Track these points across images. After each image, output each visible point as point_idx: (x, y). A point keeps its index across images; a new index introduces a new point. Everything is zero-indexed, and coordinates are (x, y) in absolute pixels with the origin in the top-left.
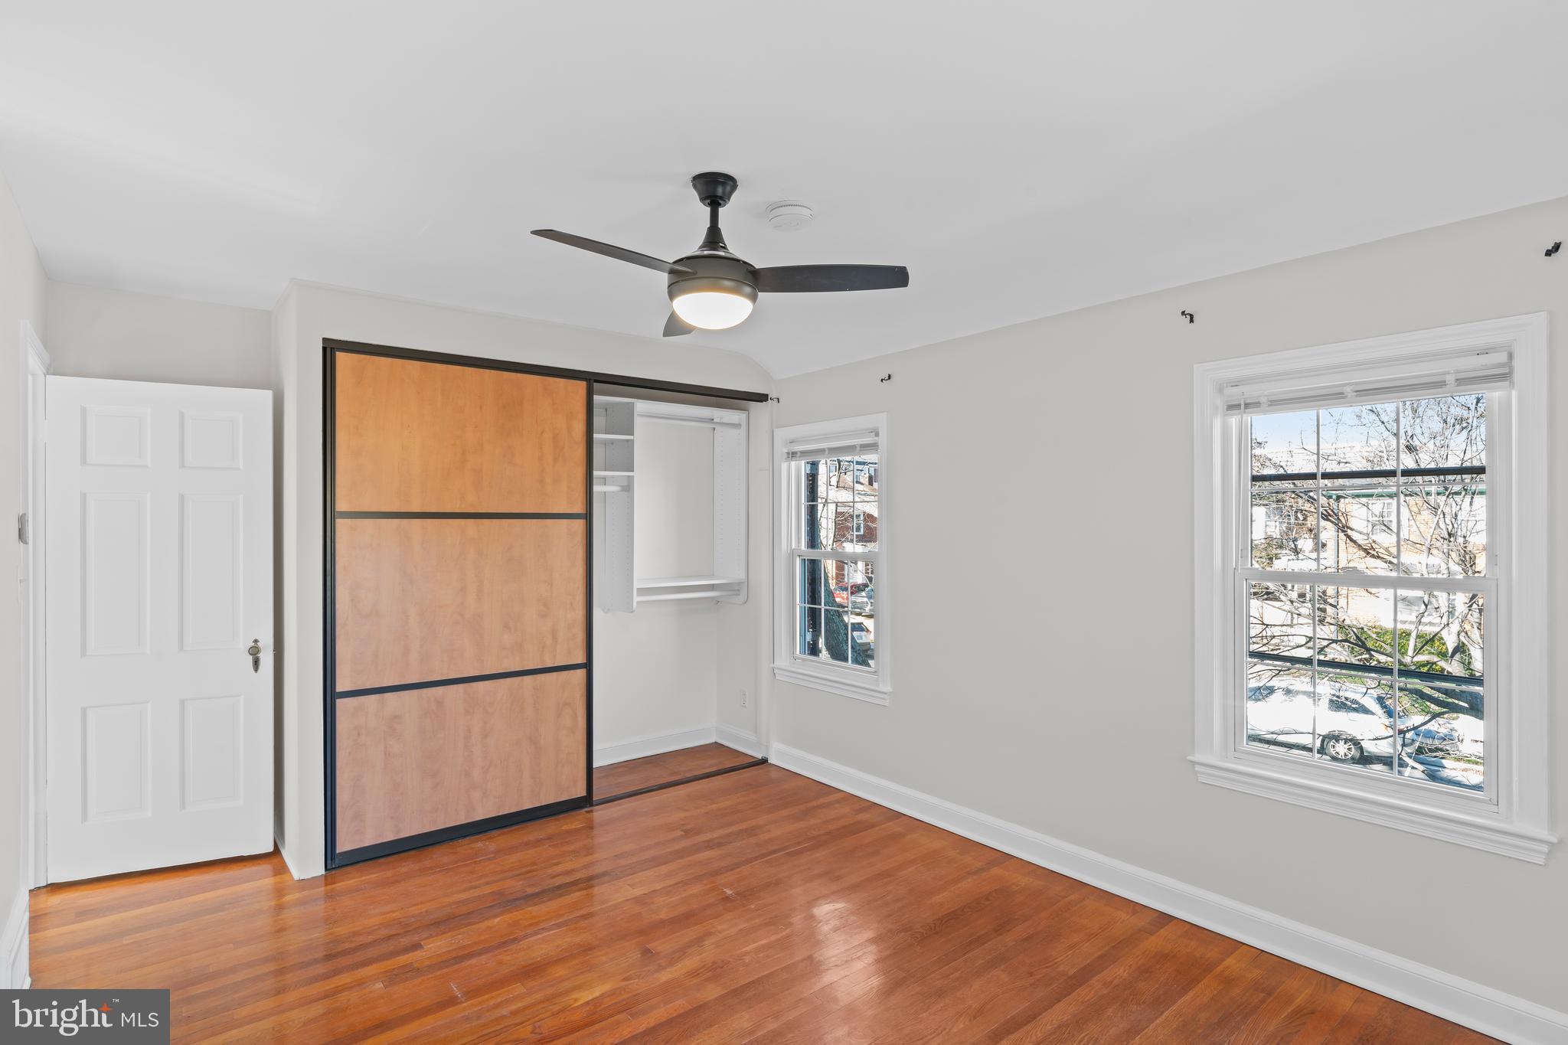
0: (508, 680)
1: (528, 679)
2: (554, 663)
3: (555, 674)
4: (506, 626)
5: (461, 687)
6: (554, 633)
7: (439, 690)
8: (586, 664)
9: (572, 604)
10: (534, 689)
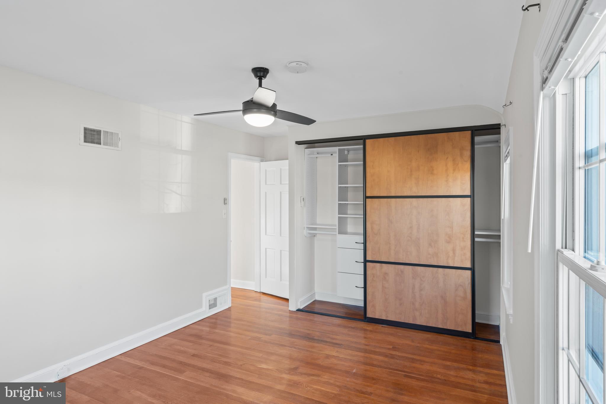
0: (431, 268)
1: (440, 270)
2: (454, 265)
3: (454, 270)
4: (430, 245)
5: (411, 267)
6: (454, 251)
7: (402, 267)
8: (471, 268)
9: (463, 238)
10: (444, 275)
